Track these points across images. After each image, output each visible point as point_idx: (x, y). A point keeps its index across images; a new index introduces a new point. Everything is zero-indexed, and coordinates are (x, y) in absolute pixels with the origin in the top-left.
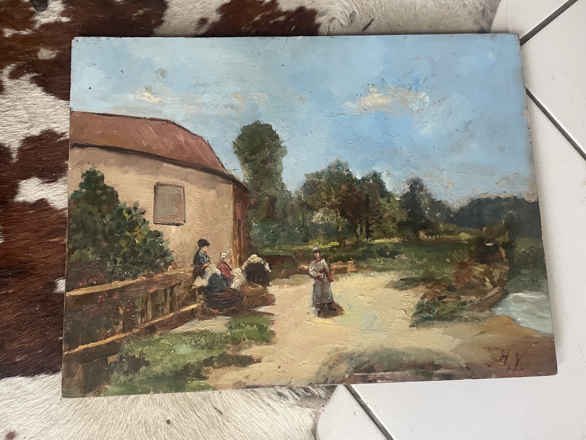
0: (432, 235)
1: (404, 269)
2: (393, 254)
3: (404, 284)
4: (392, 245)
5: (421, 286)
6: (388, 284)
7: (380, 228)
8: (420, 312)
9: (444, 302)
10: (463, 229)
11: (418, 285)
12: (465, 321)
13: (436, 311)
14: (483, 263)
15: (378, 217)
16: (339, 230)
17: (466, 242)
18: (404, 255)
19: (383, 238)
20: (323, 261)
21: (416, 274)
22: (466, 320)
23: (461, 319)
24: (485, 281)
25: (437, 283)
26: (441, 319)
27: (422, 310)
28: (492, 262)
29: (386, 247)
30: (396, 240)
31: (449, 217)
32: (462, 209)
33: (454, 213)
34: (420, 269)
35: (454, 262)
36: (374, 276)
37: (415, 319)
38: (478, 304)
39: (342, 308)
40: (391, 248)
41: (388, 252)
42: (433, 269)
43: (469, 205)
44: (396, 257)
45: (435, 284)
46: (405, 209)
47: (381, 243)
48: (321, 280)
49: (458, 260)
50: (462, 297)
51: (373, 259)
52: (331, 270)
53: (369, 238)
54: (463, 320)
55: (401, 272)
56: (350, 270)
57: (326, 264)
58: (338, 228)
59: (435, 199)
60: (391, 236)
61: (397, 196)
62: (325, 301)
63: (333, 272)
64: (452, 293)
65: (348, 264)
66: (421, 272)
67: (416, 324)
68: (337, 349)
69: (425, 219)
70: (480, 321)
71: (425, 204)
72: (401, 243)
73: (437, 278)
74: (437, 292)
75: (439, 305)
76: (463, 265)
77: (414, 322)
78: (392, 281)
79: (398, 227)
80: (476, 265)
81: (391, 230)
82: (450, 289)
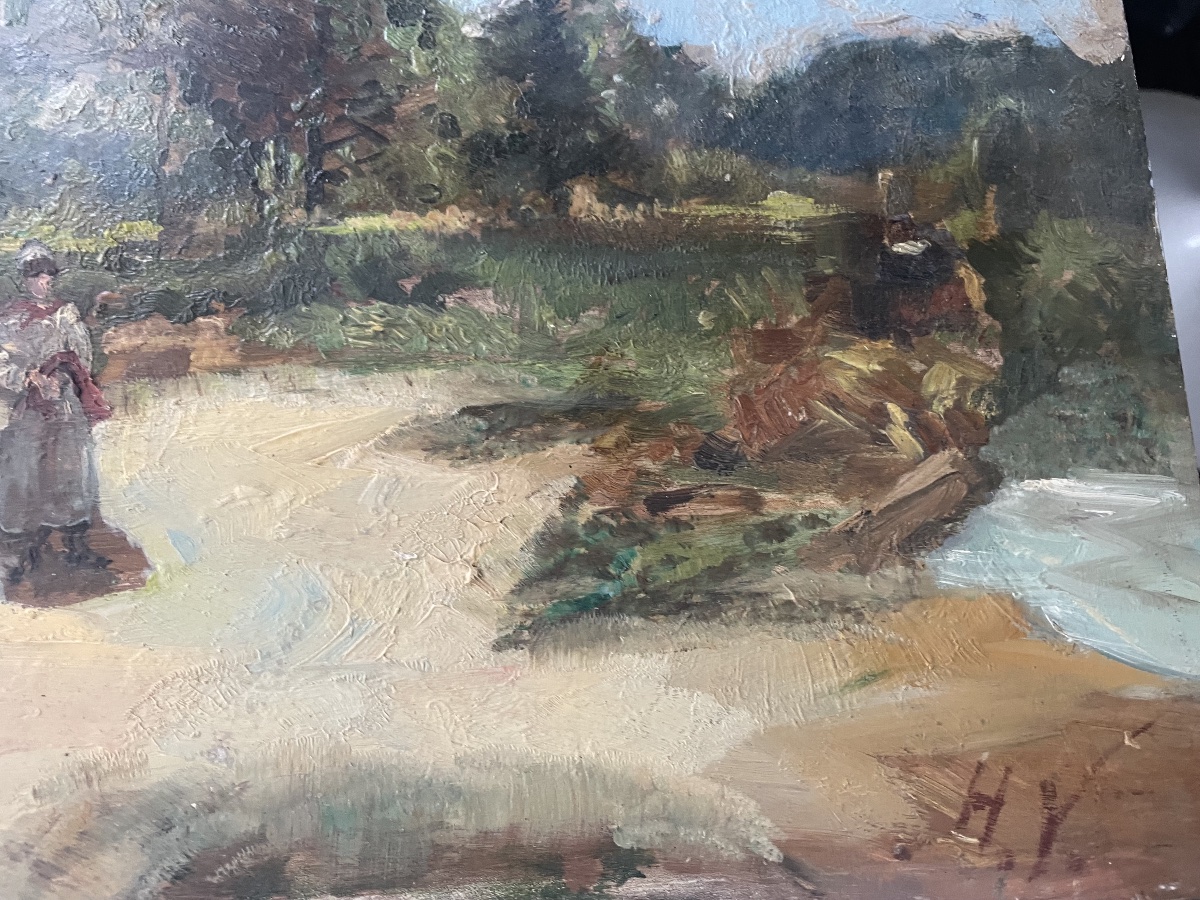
0: (630, 199)
1: (486, 359)
2: (435, 287)
3: (478, 430)
4: (434, 245)
5: (562, 445)
6: (400, 433)
7: (380, 163)
8: (556, 572)
9: (676, 524)
10: (784, 177)
11: (549, 439)
12: (780, 619)
13: (636, 564)
14: (873, 336)
15: (370, 110)
16: (167, 169)
17: (794, 234)
18: (490, 292)
19: (386, 209)
20: (68, 313)
21: (541, 383)
22: (788, 614)
23: (760, 608)
24: (883, 417)
25: (648, 425)
26: (662, 607)
27: (567, 559)
28: (922, 330)
29: (402, 254)
30: (455, 220)
31: (712, 117)
32: (778, 86)
33: (738, 100)
34: (562, 359)
35: (735, 331)
36: (328, 394)
37: (523, 607)
38: (851, 532)
39: (139, 551)
40: (426, 261)
41: (409, 276)
42: (629, 361)
43: (815, 66)
44: (450, 302)
45: (636, 434)
46: (501, 80)
47: (379, 235)
48: (47, 408)
49: (754, 320)
50: (770, 496)
51: (329, 310)
52: (101, 359)
53: (318, 210)
54: (774, 613)
55: (468, 374)
56: (205, 361)
57: (80, 330)
58: (164, 156)
59: (651, 38)
60: (428, 199)
61: (471, 17)
62: (56, 518)
63: (115, 369)
64: (722, 480)
65: (197, 331)
66: (571, 373)
67: (526, 635)
68: (88, 773)
69: (599, 127)
70: (859, 617)
71: (600, 58)
72: (477, 234)
73: (647, 404)
74: (642, 473)
75: (651, 537)
76: (776, 344)
77: (518, 620)
78: (417, 419)
79: (467, 159)
80: (843, 346)
81: (429, 173)
82: (713, 457)
